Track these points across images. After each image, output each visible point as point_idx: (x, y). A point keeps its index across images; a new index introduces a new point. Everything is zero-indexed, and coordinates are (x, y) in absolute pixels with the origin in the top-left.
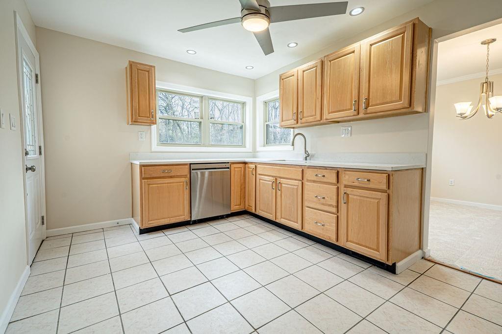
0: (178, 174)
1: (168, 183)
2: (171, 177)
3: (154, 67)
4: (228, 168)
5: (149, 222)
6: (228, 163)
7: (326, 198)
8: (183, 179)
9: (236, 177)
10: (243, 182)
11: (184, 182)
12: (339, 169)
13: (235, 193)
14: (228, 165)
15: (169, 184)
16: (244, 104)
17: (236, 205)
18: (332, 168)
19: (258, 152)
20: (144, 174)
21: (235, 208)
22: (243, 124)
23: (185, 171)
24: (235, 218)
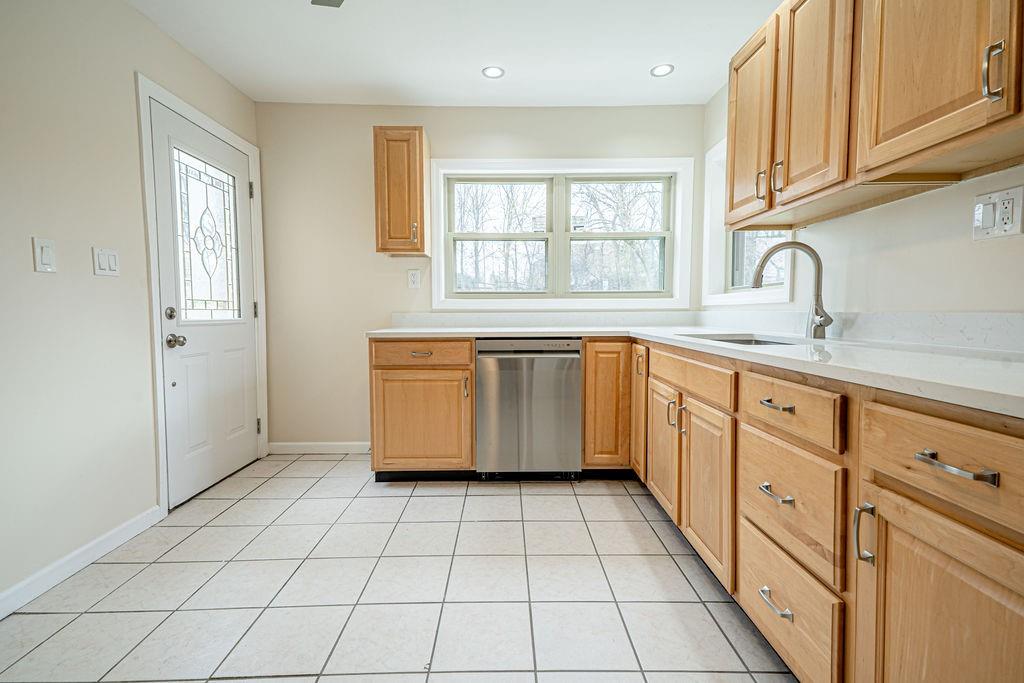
0: (446, 362)
1: (425, 380)
2: (434, 367)
3: (420, 129)
4: (578, 352)
5: (388, 461)
6: (580, 338)
7: (799, 504)
8: (459, 374)
9: (600, 376)
10: (624, 394)
11: (459, 381)
12: (851, 392)
13: (599, 419)
14: (575, 345)
15: (427, 383)
16: (670, 180)
17: (602, 453)
18: (826, 384)
19: (705, 308)
20: (376, 357)
21: (601, 460)
22: (666, 234)
23: (463, 355)
24: (599, 488)
